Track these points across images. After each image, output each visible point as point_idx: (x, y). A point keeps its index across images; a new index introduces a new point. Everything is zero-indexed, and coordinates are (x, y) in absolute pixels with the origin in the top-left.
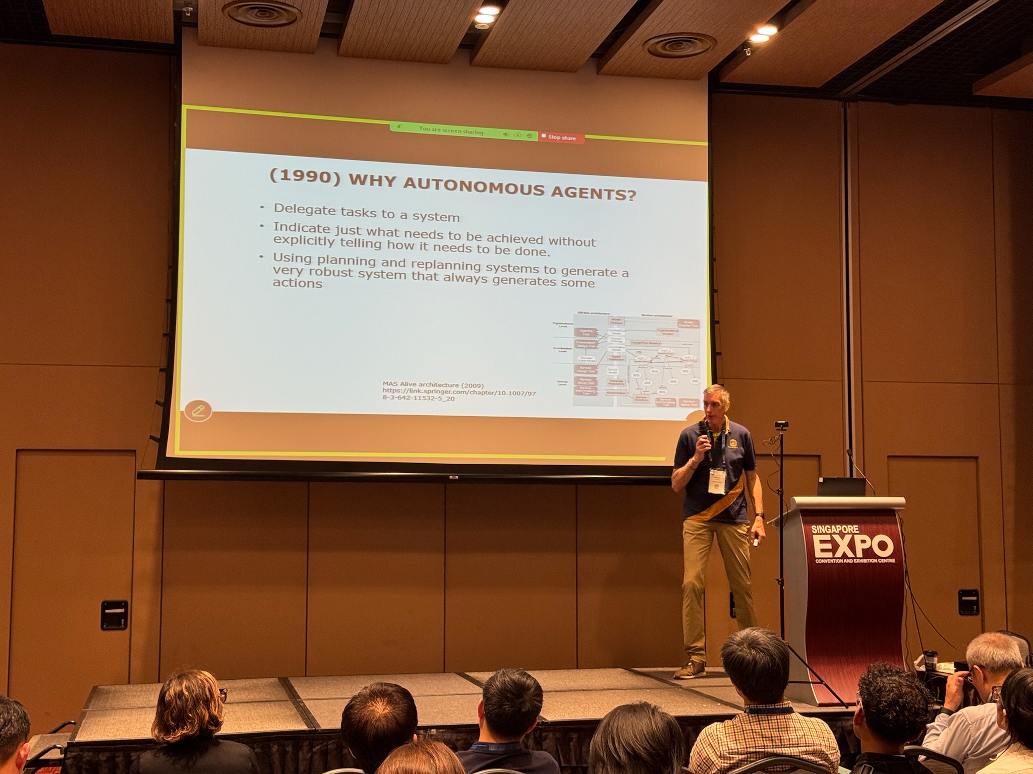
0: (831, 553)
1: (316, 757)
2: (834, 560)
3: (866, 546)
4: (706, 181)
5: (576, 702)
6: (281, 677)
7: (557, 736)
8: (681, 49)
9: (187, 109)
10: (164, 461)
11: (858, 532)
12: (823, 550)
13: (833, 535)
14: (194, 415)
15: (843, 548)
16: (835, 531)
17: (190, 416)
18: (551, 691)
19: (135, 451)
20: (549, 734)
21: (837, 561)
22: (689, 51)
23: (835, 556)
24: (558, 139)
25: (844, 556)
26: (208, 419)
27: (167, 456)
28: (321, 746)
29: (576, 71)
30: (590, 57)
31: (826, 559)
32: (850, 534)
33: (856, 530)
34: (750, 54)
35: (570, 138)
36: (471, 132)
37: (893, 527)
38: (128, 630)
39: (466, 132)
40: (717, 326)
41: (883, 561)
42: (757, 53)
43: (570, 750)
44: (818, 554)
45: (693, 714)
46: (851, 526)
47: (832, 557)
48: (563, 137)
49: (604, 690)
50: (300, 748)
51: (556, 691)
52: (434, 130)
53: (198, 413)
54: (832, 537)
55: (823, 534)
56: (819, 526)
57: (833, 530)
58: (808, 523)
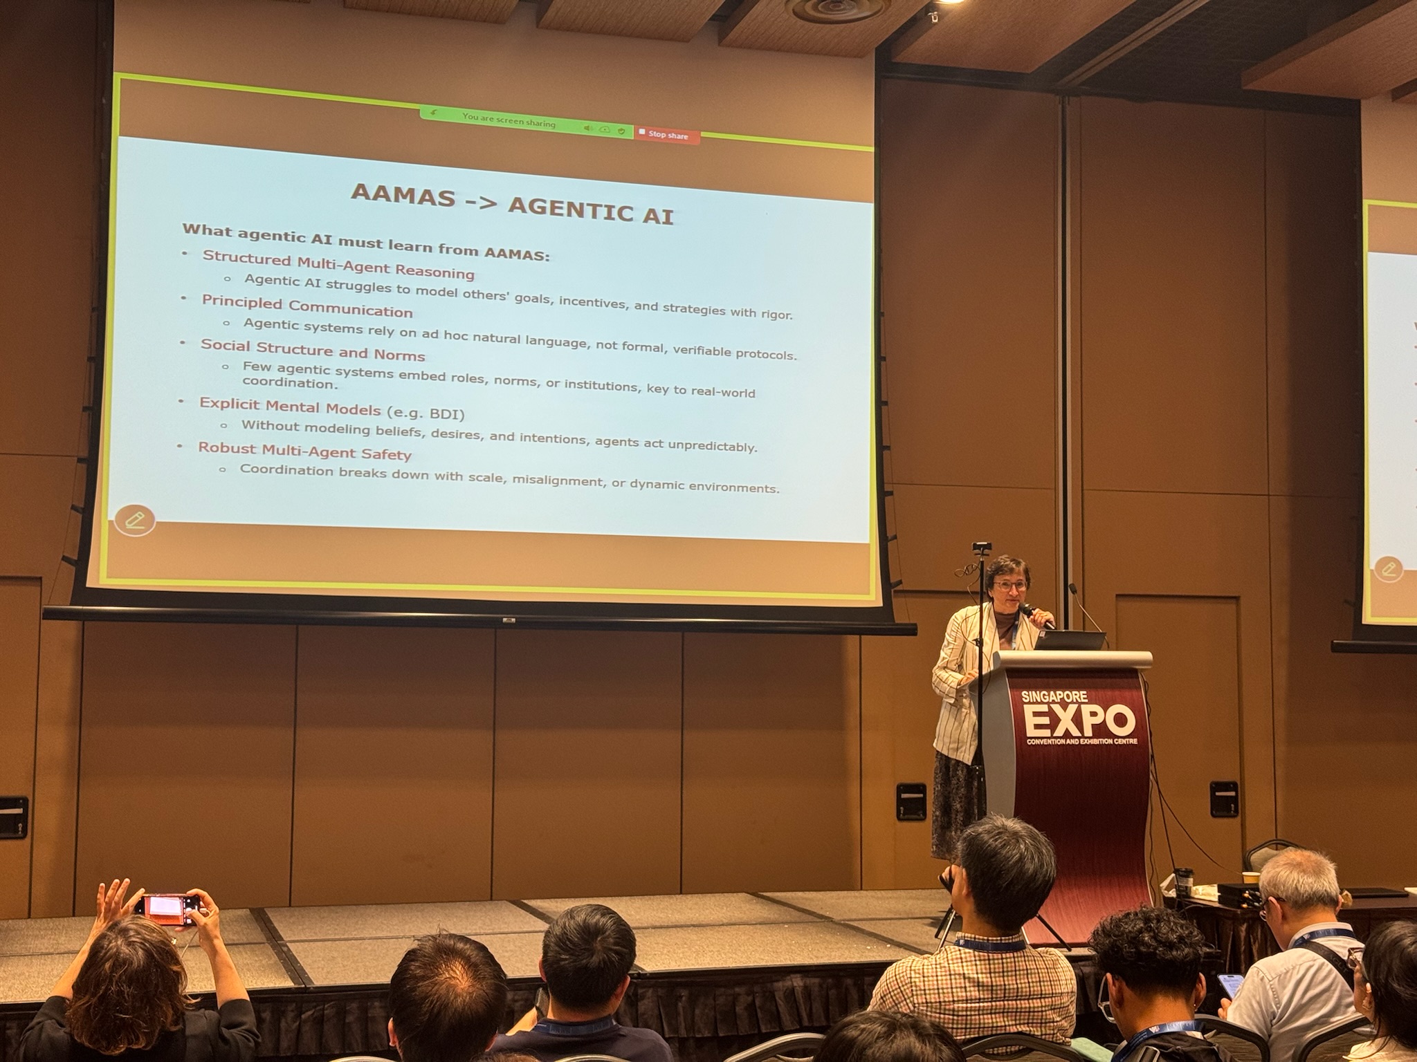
0: (1049, 731)
1: (306, 1028)
2: (1053, 740)
3: (1098, 720)
4: (871, 202)
5: (685, 944)
6: (255, 907)
7: (659, 994)
8: (838, 11)
9: (121, 79)
10: (82, 592)
11: (1086, 701)
12: (1037, 727)
13: (1051, 705)
14: (129, 526)
15: (1066, 723)
16: (1055, 698)
17: (124, 528)
18: (648, 928)
19: (41, 578)
20: (648, 991)
21: (1057, 742)
22: (850, 13)
23: (1055, 735)
24: (663, 137)
25: (1067, 734)
26: (149, 532)
27: (87, 586)
28: (313, 1010)
29: (688, 41)
30: (710, 19)
31: (1042, 738)
32: (1075, 703)
33: (1084, 698)
34: (936, 21)
35: (679, 135)
36: (539, 124)
37: (1135, 693)
38: (28, 839)
39: (531, 123)
40: (884, 408)
41: (1121, 741)
42: (946, 19)
43: (678, 1014)
44: (1031, 731)
45: (854, 961)
46: (1077, 692)
47: (1049, 735)
48: (669, 135)
49: (723, 925)
50: (284, 1013)
51: (655, 927)
52: (484, 119)
53: (132, 524)
54: (1050, 708)
55: (1037, 703)
56: (1032, 691)
57: (1051, 699)
58: (1017, 688)
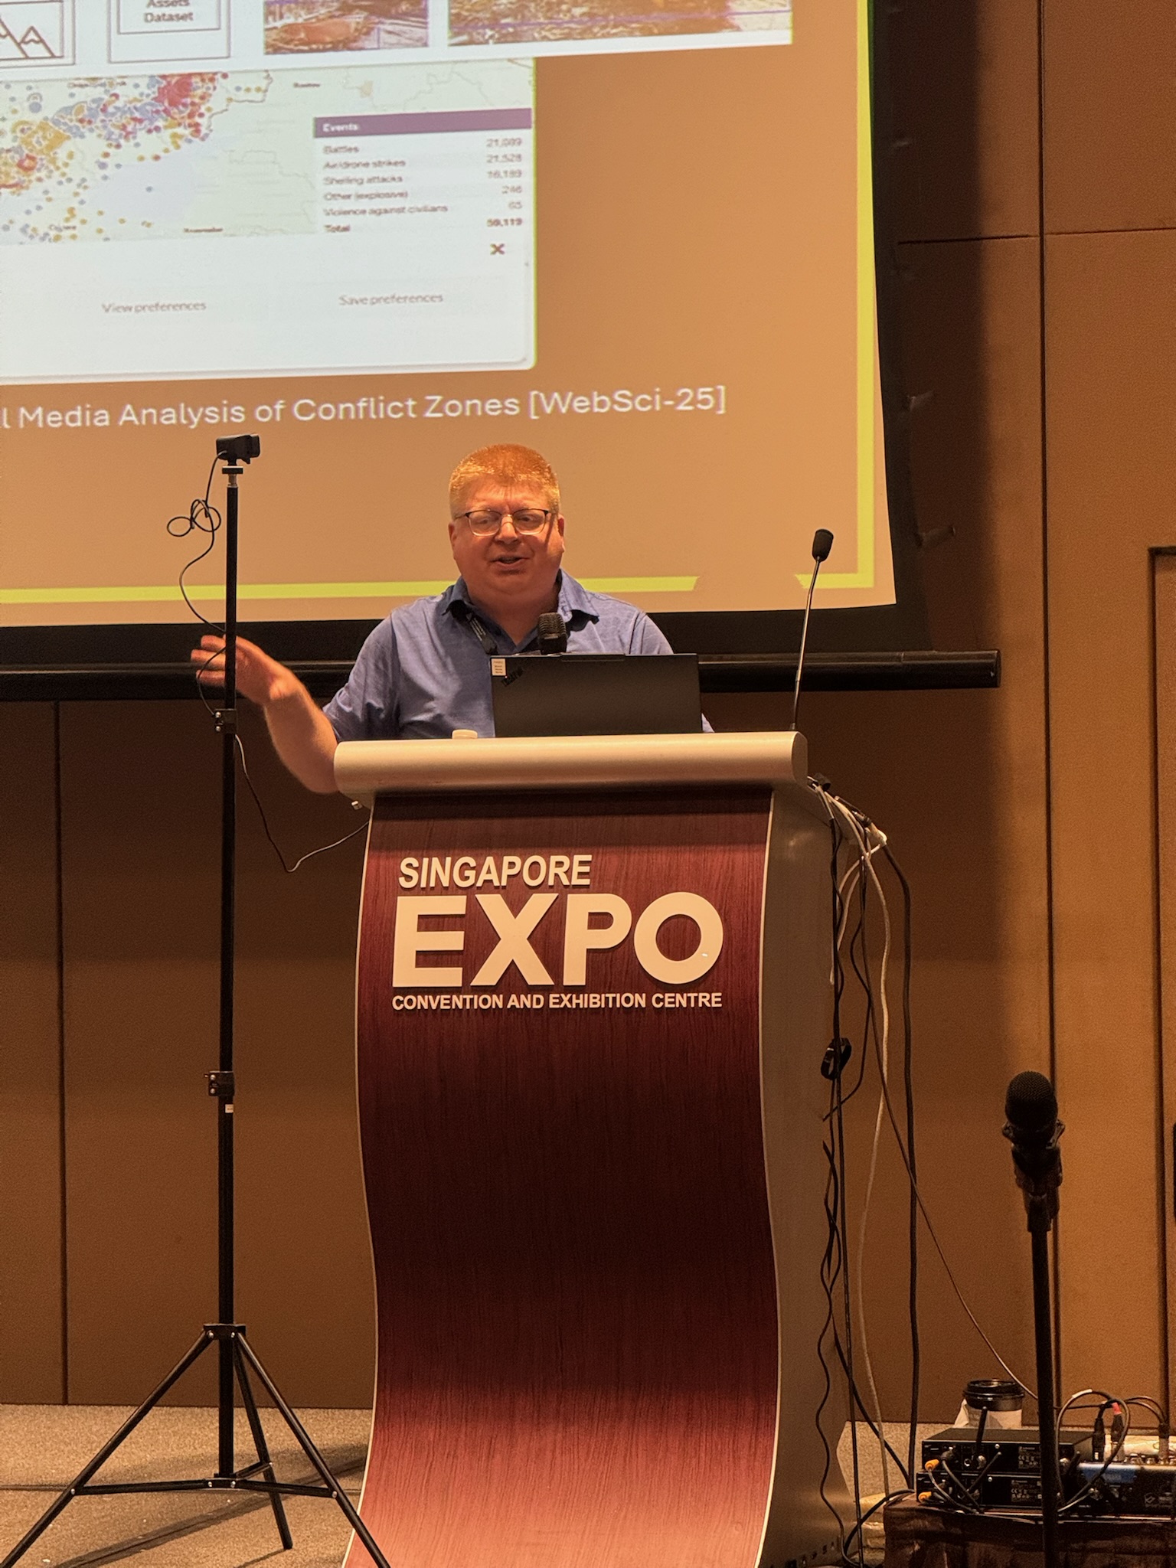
2: (468, 997)
3: (608, 939)
11: (586, 882)
12: (426, 958)
13: (480, 897)
15: (513, 947)
16: (494, 876)
21: (478, 1002)
23: (475, 983)
25: (512, 979)
31: (435, 991)
32: (550, 889)
33: (581, 875)
37: (740, 857)
41: (668, 1000)
44: (405, 973)
46: (564, 859)
47: (460, 985)
54: (473, 906)
55: (439, 890)
56: (430, 858)
57: (483, 876)
58: (388, 849)
